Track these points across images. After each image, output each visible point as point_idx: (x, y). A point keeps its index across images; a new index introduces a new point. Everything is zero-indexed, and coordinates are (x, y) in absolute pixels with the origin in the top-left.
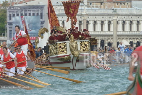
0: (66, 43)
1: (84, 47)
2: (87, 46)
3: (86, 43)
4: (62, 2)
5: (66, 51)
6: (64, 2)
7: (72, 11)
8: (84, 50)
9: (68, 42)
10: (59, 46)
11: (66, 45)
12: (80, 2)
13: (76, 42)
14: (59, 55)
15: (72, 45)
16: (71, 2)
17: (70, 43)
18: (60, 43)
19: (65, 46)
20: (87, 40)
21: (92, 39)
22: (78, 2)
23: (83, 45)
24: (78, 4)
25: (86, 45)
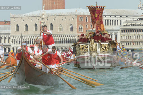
0: (87, 45)
1: (104, 49)
2: (107, 48)
3: (105, 46)
4: (88, 7)
5: (87, 52)
6: (90, 7)
7: (97, 15)
8: (103, 52)
9: (89, 44)
10: (81, 47)
11: (87, 46)
12: (104, 7)
13: (96, 44)
14: (81, 56)
15: (92, 47)
16: (96, 7)
17: (90, 45)
18: (82, 45)
19: (86, 48)
20: (107, 43)
21: (111, 42)
22: (102, 7)
23: (103, 47)
24: (102, 9)
25: (105, 47)
